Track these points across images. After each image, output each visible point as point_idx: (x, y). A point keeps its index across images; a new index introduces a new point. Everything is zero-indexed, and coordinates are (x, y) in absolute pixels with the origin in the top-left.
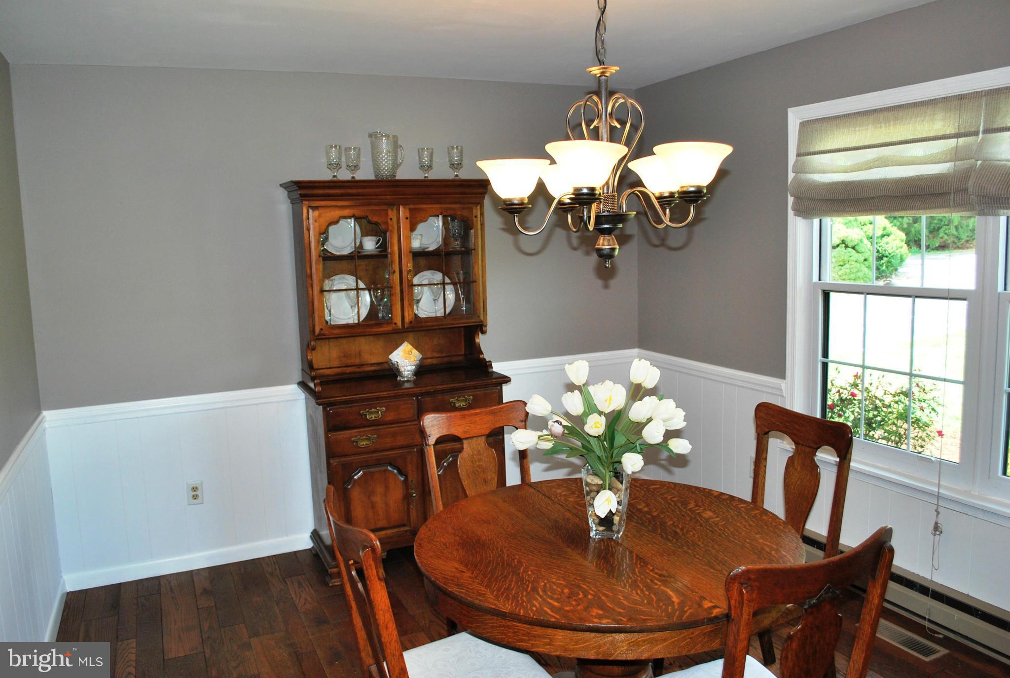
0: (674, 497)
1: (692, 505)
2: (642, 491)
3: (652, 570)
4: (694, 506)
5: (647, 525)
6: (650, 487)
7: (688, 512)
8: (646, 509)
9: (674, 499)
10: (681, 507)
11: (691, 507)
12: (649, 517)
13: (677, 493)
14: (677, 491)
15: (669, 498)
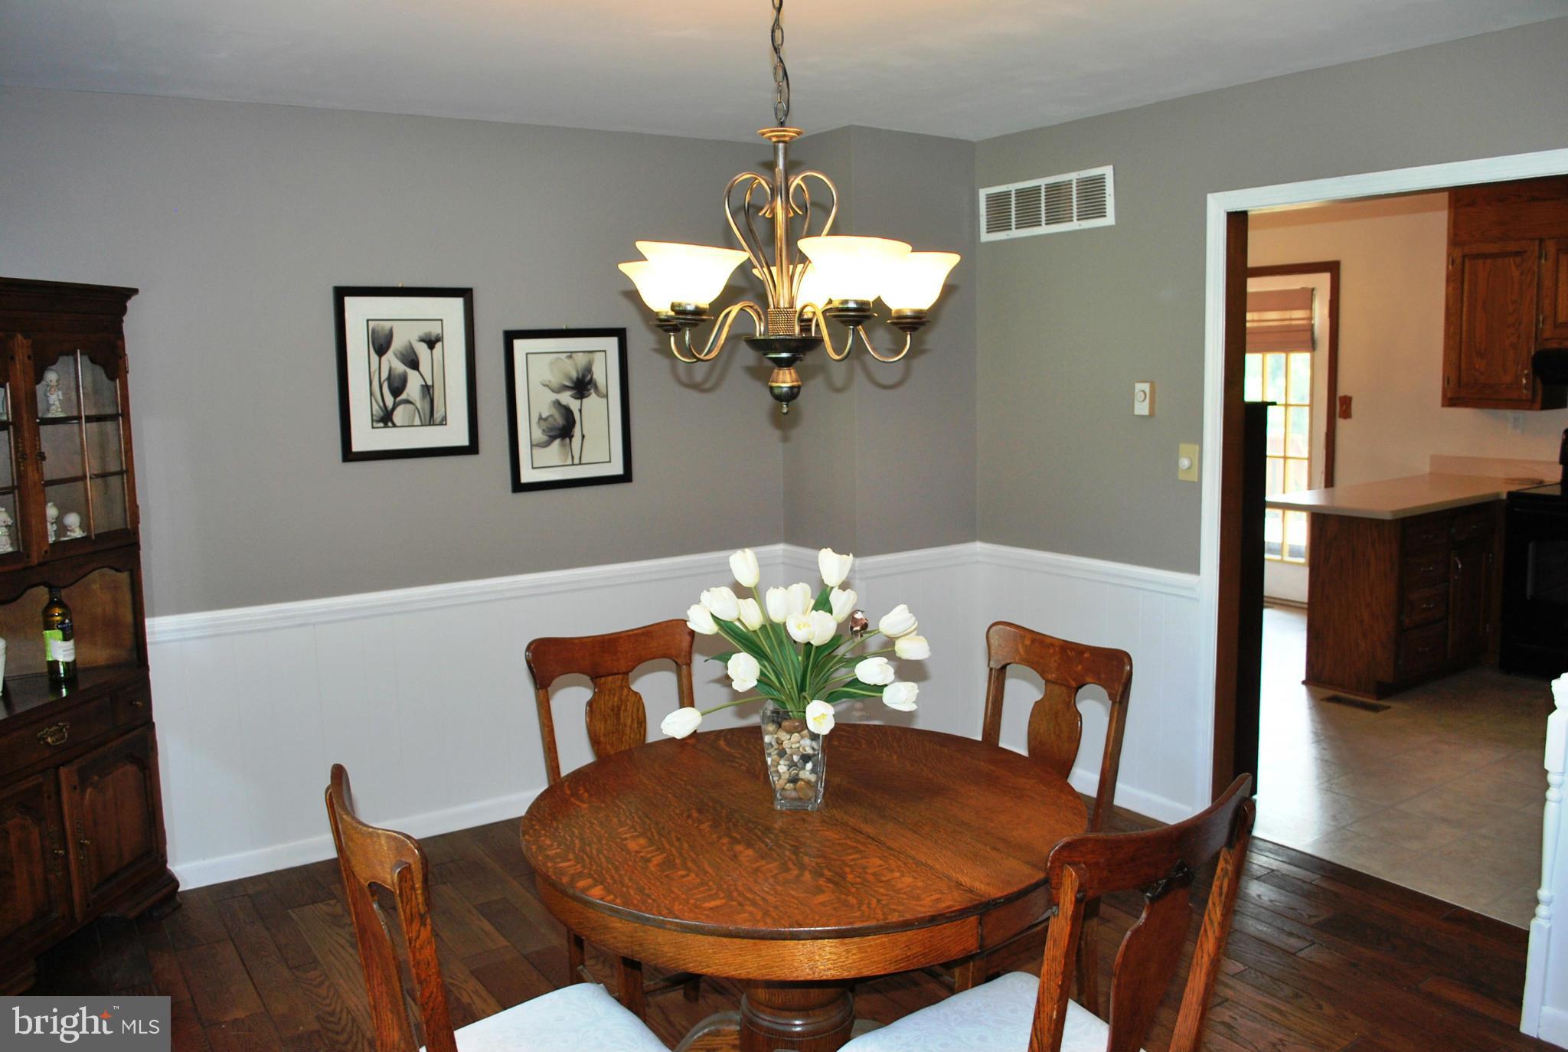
0: (683, 876)
1: (657, 859)
2: (740, 888)
3: (742, 765)
4: (653, 859)
5: (741, 821)
6: (723, 901)
7: (667, 846)
8: (739, 848)
9: (683, 873)
10: (677, 855)
11: (658, 858)
12: (735, 835)
13: (674, 889)
14: (673, 892)
15: (693, 875)
